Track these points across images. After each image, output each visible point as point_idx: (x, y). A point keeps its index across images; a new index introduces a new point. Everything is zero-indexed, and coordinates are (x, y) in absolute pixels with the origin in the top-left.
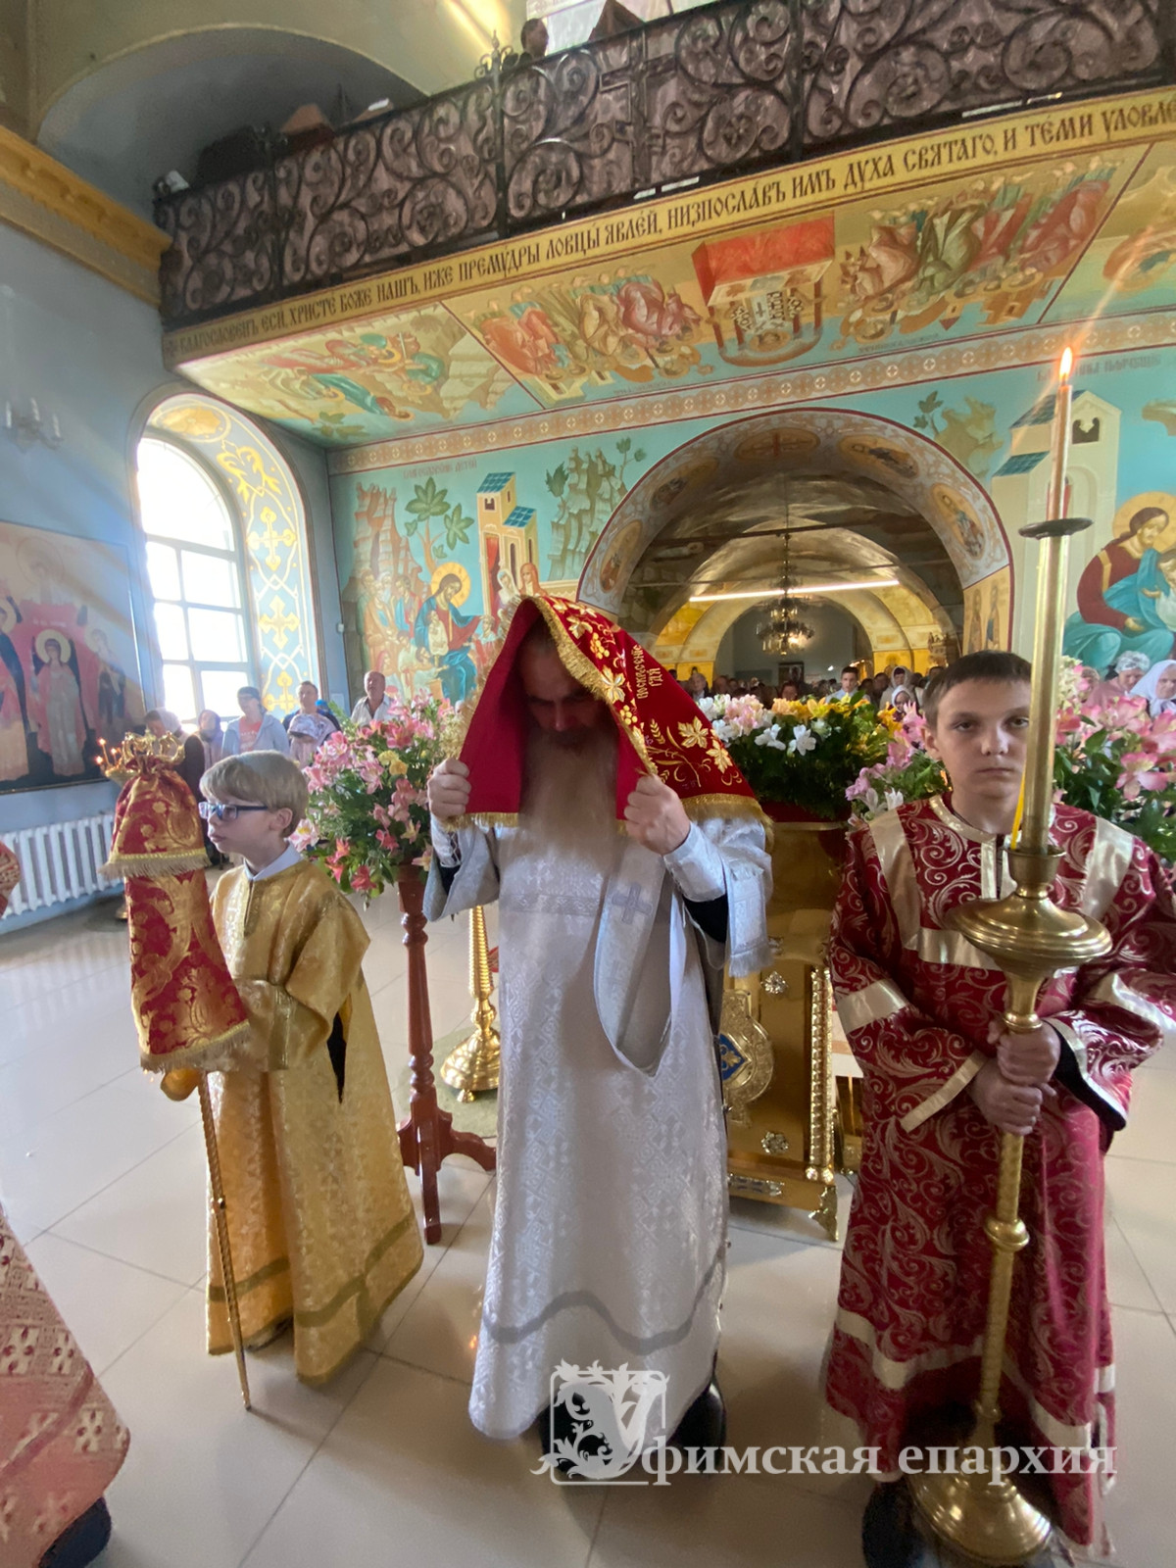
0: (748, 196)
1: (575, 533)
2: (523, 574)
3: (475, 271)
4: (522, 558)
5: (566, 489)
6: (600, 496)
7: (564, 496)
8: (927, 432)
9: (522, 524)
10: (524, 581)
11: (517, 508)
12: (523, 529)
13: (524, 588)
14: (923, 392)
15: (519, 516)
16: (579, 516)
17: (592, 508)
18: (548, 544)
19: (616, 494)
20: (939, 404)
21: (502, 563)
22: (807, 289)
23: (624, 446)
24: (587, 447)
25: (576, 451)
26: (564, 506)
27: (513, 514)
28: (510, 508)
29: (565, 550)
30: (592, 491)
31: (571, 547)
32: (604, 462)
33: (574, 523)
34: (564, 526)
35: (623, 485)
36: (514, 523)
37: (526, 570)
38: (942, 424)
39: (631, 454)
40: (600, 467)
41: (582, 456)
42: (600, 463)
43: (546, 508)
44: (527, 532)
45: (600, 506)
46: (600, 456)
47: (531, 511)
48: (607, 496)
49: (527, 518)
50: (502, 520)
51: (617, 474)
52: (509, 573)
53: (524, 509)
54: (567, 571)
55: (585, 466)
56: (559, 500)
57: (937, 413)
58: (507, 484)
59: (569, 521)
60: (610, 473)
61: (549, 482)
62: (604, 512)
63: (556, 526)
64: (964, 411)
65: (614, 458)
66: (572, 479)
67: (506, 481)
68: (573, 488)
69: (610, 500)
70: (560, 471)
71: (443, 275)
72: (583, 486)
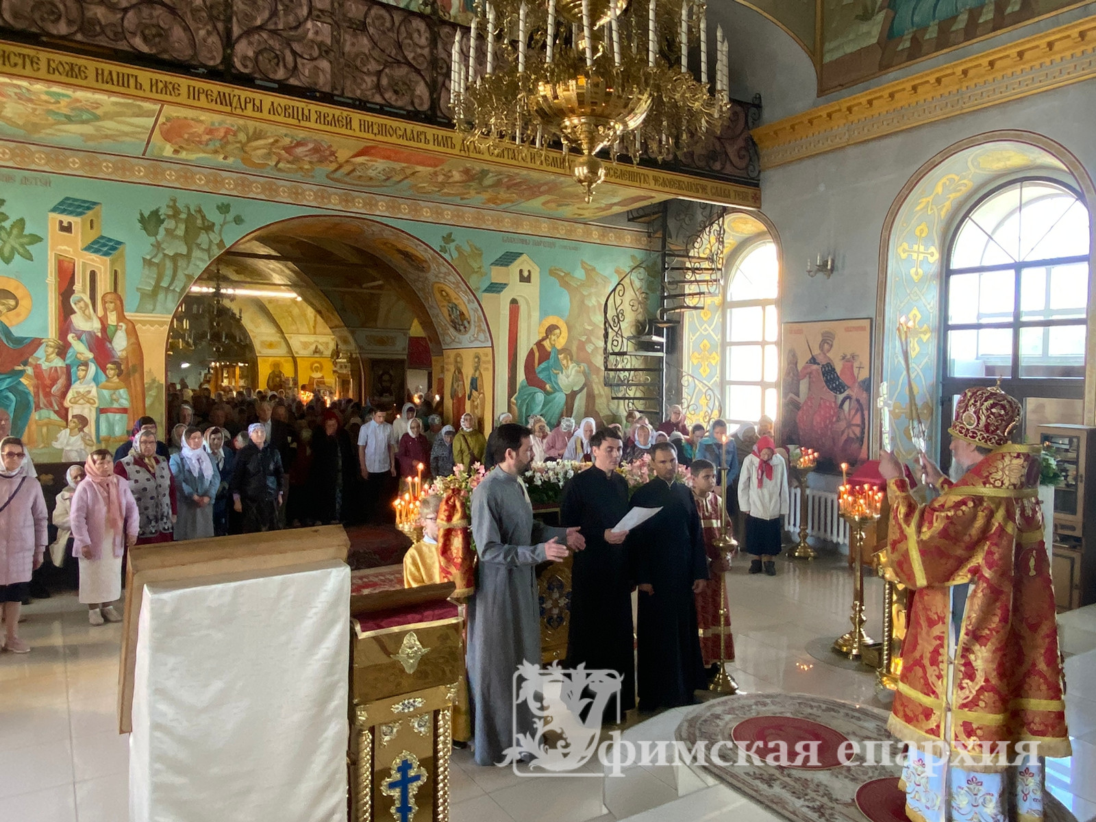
0: (409, 132)
1: (169, 272)
2: (104, 302)
3: (203, 97)
4: (104, 285)
5: (162, 230)
6: (198, 245)
7: (159, 237)
8: (446, 256)
9: (106, 254)
10: (105, 309)
11: (102, 237)
12: (107, 259)
13: (105, 316)
14: (445, 231)
15: (105, 245)
16: (175, 258)
17: (188, 256)
18: (136, 278)
19: (215, 248)
20: (453, 241)
21: (77, 287)
22: (409, 172)
23: (224, 209)
24: (186, 200)
25: (175, 201)
26: (158, 246)
27: (95, 242)
28: (92, 236)
29: (157, 288)
30: (190, 238)
31: (164, 284)
32: (203, 217)
33: (169, 264)
34: (157, 265)
35: (222, 241)
36: (97, 251)
37: (109, 298)
38: (455, 255)
39: (230, 217)
40: (199, 222)
41: (180, 205)
42: (199, 216)
43: (137, 245)
44: (113, 262)
45: (197, 253)
46: (200, 211)
47: (119, 243)
48: (205, 246)
49: (113, 248)
50: (80, 245)
51: (216, 228)
52: (87, 298)
53: (110, 240)
54: (158, 307)
55: (183, 216)
56: (152, 240)
57: (452, 246)
58: (90, 213)
59: (163, 259)
60: (209, 228)
61: (143, 220)
62: (202, 260)
63: (148, 263)
64: (467, 249)
65: (214, 216)
66: (169, 224)
67: (88, 208)
68: (169, 232)
69: (208, 250)
70: (155, 213)
71: (170, 87)
72: (180, 232)
